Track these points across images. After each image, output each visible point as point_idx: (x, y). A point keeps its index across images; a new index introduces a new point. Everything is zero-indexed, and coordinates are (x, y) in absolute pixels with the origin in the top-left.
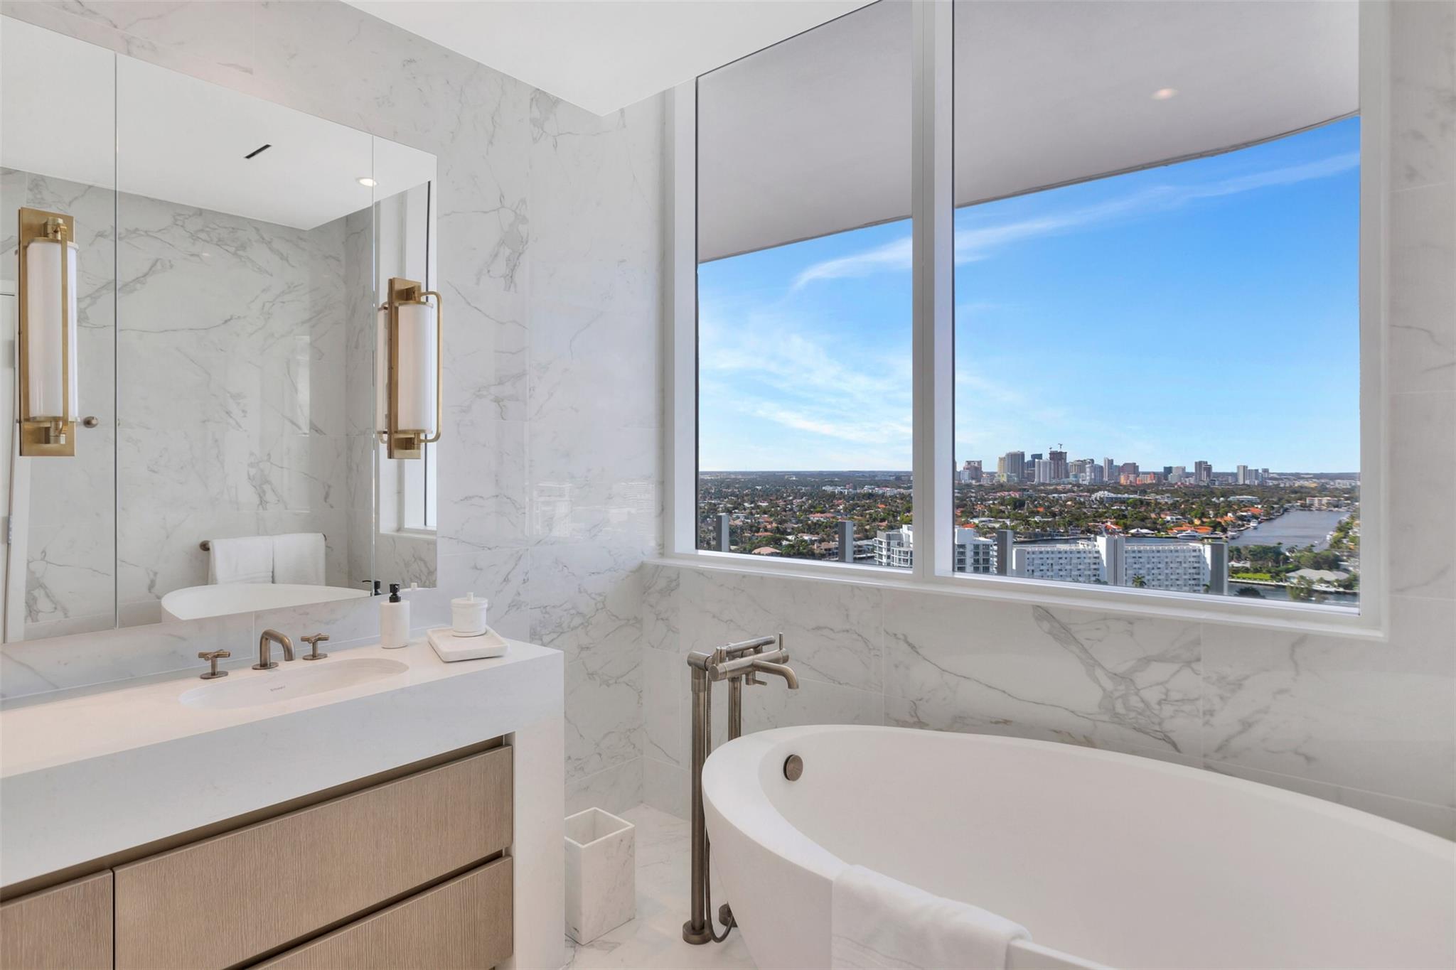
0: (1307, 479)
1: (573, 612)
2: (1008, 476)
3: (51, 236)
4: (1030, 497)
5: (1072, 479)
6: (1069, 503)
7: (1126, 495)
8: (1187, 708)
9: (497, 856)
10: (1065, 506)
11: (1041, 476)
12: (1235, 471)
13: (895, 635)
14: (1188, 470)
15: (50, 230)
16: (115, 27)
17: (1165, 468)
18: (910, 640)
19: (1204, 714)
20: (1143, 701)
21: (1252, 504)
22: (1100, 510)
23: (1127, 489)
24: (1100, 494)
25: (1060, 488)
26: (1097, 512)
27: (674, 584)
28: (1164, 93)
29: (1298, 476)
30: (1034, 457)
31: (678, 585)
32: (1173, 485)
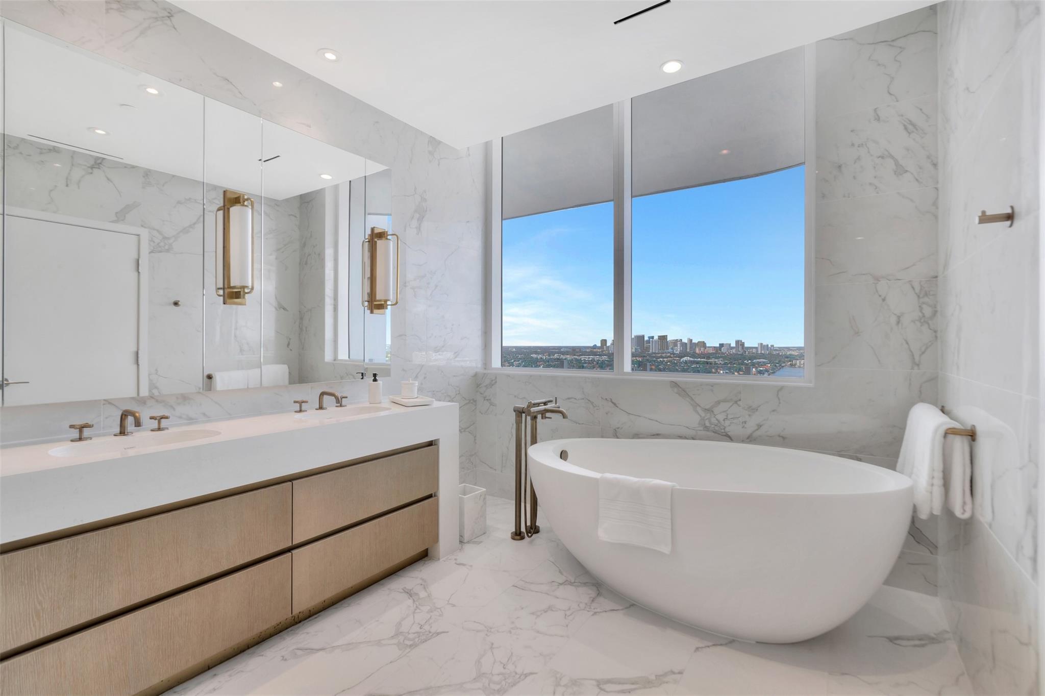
0: (793, 350)
1: (445, 394)
2: (636, 349)
3: (242, 203)
4: (648, 360)
5: (670, 350)
6: (669, 363)
7: (699, 359)
8: (735, 421)
9: (430, 496)
10: (667, 365)
11: (653, 349)
12: (757, 346)
13: (606, 399)
14: (732, 345)
15: (241, 201)
16: (255, 105)
17: (720, 344)
18: (613, 401)
19: (742, 423)
20: (717, 420)
21: (764, 364)
22: (685, 367)
23: (700, 356)
24: (685, 359)
25: (664, 355)
26: (684, 368)
27: (494, 381)
28: (725, 152)
29: (789, 349)
30: (649, 338)
31: (496, 382)
32: (723, 354)
